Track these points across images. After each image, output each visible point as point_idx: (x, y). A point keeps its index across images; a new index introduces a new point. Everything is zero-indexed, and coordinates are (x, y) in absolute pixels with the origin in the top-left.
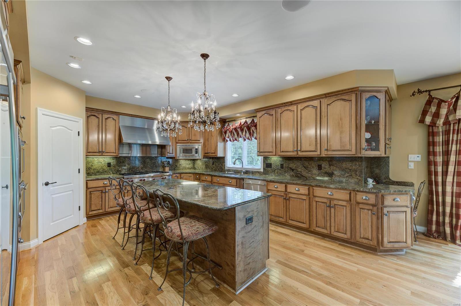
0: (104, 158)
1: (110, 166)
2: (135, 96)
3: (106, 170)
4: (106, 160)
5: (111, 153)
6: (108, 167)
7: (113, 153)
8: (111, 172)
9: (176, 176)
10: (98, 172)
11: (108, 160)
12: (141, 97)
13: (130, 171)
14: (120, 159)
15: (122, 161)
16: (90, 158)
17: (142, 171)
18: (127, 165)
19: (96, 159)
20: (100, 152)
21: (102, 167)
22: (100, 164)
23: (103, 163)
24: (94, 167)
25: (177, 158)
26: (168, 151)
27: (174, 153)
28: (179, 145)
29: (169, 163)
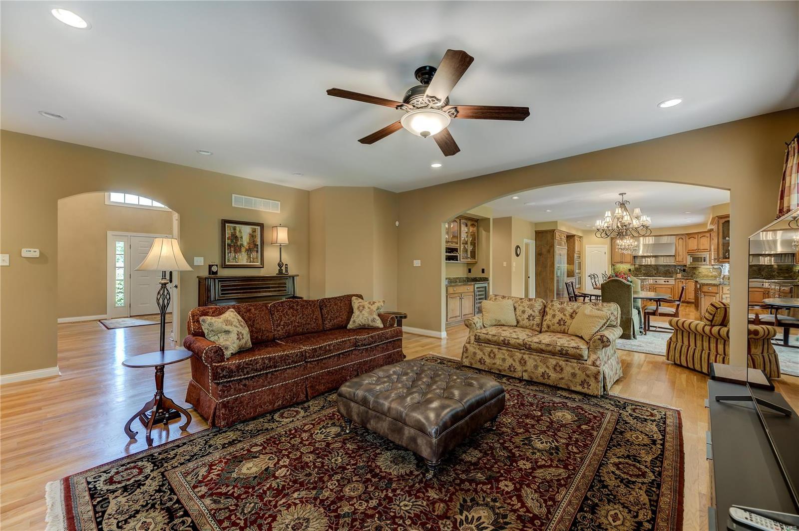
7: (629, 262)
13: (646, 274)
17: (656, 275)
21: (625, 271)
22: (624, 269)
25: (687, 266)
26: (677, 260)
27: (684, 261)
28: (689, 255)
29: (684, 270)
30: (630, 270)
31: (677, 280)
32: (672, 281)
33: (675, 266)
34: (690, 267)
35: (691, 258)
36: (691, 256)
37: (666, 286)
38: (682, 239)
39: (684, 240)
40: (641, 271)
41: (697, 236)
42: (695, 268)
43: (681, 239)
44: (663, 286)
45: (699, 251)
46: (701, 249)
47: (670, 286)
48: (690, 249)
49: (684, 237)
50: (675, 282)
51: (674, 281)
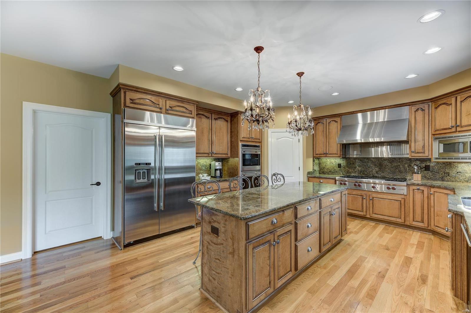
0: (335, 159)
1: (340, 167)
2: (332, 95)
3: (337, 170)
4: (337, 161)
5: (334, 154)
6: (338, 167)
7: (336, 154)
8: (341, 173)
9: (418, 189)
10: (330, 172)
11: (338, 161)
12: (340, 94)
13: (362, 173)
14: (350, 160)
15: (351, 162)
16: (324, 159)
17: (376, 175)
18: (357, 167)
19: (329, 160)
20: (325, 154)
21: (333, 167)
22: (332, 164)
23: (334, 164)
24: (327, 167)
25: (433, 160)
26: (413, 150)
27: (427, 152)
28: (436, 139)
29: (427, 168)
30: (339, 166)
31: (412, 188)
32: (402, 188)
33: (410, 160)
34: (438, 163)
35: (442, 146)
36: (440, 142)
37: (390, 197)
38: (423, 110)
39: (427, 111)
40: (356, 167)
41: (453, 100)
42: (450, 165)
43: (420, 111)
44: (385, 196)
45: (459, 129)
46: (463, 124)
47: (399, 198)
48: (438, 127)
49: (426, 106)
50: (408, 190)
51: (405, 188)
